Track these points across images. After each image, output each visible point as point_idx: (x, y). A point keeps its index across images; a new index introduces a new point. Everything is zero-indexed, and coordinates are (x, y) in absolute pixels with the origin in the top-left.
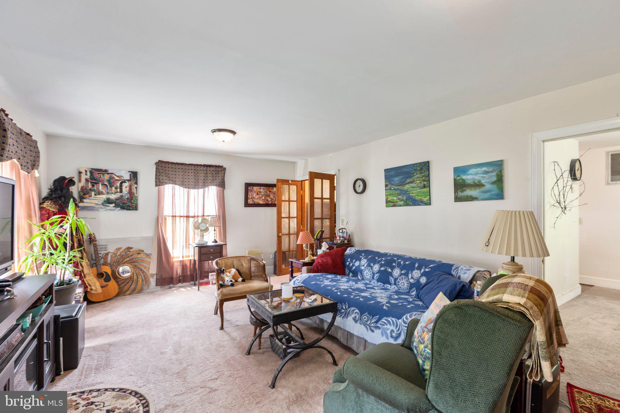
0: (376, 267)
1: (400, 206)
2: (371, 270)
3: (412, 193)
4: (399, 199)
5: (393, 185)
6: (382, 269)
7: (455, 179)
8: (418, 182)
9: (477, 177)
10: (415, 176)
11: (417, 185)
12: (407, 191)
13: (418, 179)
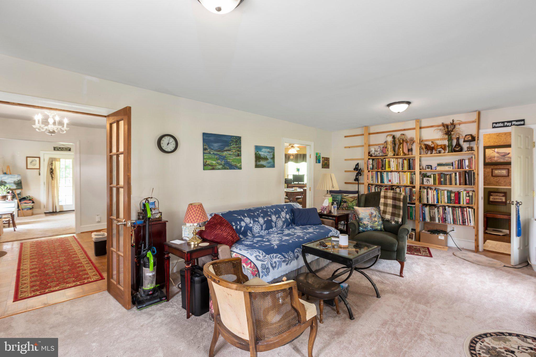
0: (261, 220)
1: (219, 169)
2: (258, 224)
3: (229, 159)
4: (218, 163)
5: (212, 149)
6: (265, 219)
7: (256, 153)
8: (234, 151)
9: (266, 154)
10: (232, 145)
11: (233, 153)
12: (225, 157)
13: (234, 149)
